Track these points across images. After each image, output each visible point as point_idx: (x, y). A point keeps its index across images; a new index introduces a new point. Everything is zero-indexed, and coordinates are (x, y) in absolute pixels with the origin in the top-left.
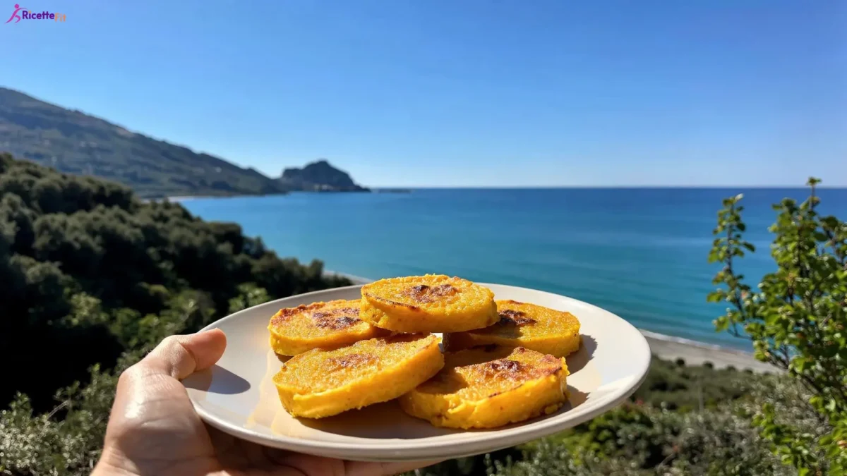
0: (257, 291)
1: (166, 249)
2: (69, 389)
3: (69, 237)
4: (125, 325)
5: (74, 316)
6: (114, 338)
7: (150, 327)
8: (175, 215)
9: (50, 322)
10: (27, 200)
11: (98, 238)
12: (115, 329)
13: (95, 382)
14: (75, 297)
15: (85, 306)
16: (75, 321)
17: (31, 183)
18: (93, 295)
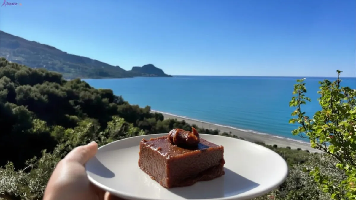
0: (120, 119)
1: (78, 101)
2: (31, 160)
3: (32, 95)
4: (58, 133)
5: (34, 129)
6: (53, 137)
7: (70, 134)
8: (82, 86)
9: (23, 131)
10: (13, 79)
11: (46, 96)
12: (53, 134)
13: (44, 157)
14: (35, 120)
15: (39, 125)
16: (35, 130)
17: (14, 72)
18: (43, 120)
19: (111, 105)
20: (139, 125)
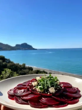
0: (8, 70)
19: (4, 63)
20: (19, 73)
